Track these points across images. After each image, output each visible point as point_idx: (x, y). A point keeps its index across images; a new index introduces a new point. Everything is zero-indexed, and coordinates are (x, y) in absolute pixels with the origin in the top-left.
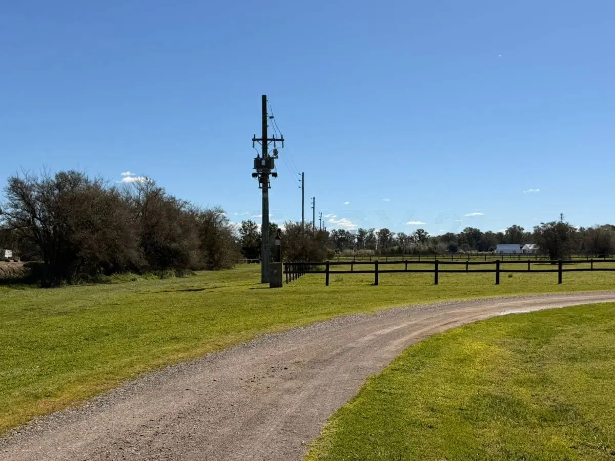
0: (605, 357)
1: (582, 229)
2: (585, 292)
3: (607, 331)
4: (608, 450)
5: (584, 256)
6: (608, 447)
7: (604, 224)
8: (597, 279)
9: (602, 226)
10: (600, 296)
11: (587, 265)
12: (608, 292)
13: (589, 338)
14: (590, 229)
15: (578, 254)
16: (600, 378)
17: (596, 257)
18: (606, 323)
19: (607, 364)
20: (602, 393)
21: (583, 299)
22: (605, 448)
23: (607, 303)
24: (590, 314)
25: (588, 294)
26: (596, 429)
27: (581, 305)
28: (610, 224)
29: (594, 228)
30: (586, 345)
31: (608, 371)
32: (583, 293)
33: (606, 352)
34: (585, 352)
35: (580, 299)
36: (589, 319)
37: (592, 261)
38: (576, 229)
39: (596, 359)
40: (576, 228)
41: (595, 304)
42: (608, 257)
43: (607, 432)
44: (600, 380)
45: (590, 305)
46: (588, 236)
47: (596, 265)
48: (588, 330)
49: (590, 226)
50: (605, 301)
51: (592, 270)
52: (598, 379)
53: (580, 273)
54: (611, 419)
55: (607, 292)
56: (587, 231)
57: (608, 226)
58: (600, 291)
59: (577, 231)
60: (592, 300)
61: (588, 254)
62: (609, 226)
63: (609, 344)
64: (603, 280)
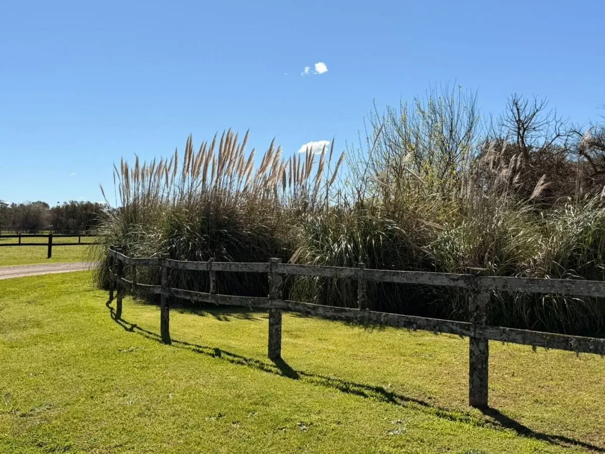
0: (25, 327)
1: (13, 205)
2: (11, 266)
3: (29, 303)
4: (19, 413)
5: (14, 232)
6: (17, 410)
7: (35, 201)
8: (25, 254)
9: (33, 203)
10: (26, 270)
11: (15, 240)
12: (34, 265)
13: (11, 310)
14: (22, 205)
15: (9, 229)
16: (16, 347)
17: (26, 233)
18: (29, 295)
19: (25, 333)
20: (17, 361)
21: (8, 273)
22: (15, 411)
23: (31, 277)
24: (13, 287)
25: (14, 268)
26: (7, 395)
27: (6, 279)
28: (42, 201)
29: (26, 204)
30: (6, 317)
31: (25, 340)
32: (10, 267)
33: (26, 322)
34: (5, 324)
35: (6, 273)
36: (13, 292)
37: (20, 236)
38: (7, 205)
39: (15, 330)
40: (7, 203)
41: (20, 278)
42: (39, 233)
43: (18, 396)
44: (17, 349)
45: (15, 279)
46: (19, 211)
47: (24, 240)
48: (11, 303)
49: (21, 202)
50: (30, 275)
51: (20, 244)
52: (15, 348)
53: (8, 248)
54: (23, 383)
55: (32, 266)
56: (19, 207)
57: (39, 202)
58: (27, 265)
59: (9, 206)
60: (17, 274)
61: (17, 229)
62: (41, 202)
63: (29, 314)
64: (30, 255)
